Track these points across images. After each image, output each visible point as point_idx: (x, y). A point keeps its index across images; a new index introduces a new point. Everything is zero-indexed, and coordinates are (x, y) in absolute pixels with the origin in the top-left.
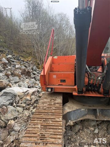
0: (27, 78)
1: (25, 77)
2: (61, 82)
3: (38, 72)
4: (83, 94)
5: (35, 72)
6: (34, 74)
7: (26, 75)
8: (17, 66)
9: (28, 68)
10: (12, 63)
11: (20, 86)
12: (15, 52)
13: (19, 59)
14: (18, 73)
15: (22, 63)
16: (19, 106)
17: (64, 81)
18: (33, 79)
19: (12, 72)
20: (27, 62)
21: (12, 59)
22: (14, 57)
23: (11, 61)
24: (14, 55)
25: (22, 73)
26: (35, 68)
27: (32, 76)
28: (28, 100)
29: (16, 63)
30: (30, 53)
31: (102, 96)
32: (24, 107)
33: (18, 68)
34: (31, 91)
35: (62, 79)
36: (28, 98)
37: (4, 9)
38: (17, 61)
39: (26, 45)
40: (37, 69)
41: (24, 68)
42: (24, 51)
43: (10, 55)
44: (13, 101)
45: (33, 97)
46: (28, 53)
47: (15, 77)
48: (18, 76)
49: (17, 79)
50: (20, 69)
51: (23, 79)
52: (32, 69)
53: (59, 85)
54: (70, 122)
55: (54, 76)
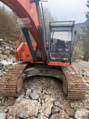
1: (13, 56)
2: (27, 56)
4: (36, 62)
8: (7, 48)
10: (3, 45)
11: (7, 61)
12: (6, 37)
13: (9, 42)
14: (7, 53)
15: (11, 46)
16: (5, 71)
17: (28, 56)
19: (3, 52)
20: (15, 45)
21: (3, 42)
22: (5, 40)
23: (2, 43)
24: (5, 39)
25: (10, 53)
29: (6, 45)
30: (18, 38)
31: (44, 63)
33: (7, 49)
35: (27, 55)
38: (7, 44)
39: (15, 31)
41: (12, 49)
42: (13, 36)
43: (2, 38)
44: (1, 68)
46: (16, 38)
47: (4, 55)
48: (7, 55)
50: (9, 49)
51: (11, 57)
53: (25, 58)
54: (29, 76)
55: (23, 53)
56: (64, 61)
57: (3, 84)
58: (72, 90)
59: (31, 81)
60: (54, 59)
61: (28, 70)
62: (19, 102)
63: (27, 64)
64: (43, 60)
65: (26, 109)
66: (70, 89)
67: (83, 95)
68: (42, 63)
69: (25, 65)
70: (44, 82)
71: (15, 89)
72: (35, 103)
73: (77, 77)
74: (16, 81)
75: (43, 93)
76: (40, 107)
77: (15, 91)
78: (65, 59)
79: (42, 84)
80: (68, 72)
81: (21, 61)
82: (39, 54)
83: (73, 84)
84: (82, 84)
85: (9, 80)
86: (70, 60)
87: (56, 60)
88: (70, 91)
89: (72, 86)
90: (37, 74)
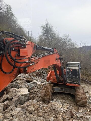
0: (39, 78)
3: (46, 74)
4: (59, 83)
5: (44, 75)
6: (44, 76)
7: (39, 76)
9: (40, 72)
11: (37, 81)
14: (34, 74)
17: (54, 79)
18: (43, 79)
25: (37, 75)
26: (44, 72)
27: (43, 77)
28: (41, 87)
32: (40, 89)
34: (43, 84)
36: (42, 86)
37: (27, 32)
40: (46, 73)
41: (38, 71)
45: (43, 86)
49: (35, 78)
52: (43, 73)
53: (52, 80)
54: (55, 91)
55: (51, 77)
56: (75, 84)
57: (43, 93)
58: (79, 100)
59: (56, 96)
60: (70, 82)
61: (54, 88)
62: (51, 103)
63: (53, 84)
64: (63, 82)
65: (55, 106)
66: (78, 99)
67: (85, 103)
68: (63, 84)
69: (52, 85)
70: (64, 97)
71: (49, 96)
72: (59, 104)
73: (83, 93)
74: (49, 93)
75: (63, 102)
76: (62, 106)
77: (49, 98)
78: (76, 82)
79: (63, 98)
80: (79, 90)
81: (50, 82)
82: (61, 79)
83: (80, 96)
84: (85, 97)
85: (46, 92)
86: (79, 83)
87: (71, 83)
88: (78, 100)
89: (79, 97)
90: (59, 91)
